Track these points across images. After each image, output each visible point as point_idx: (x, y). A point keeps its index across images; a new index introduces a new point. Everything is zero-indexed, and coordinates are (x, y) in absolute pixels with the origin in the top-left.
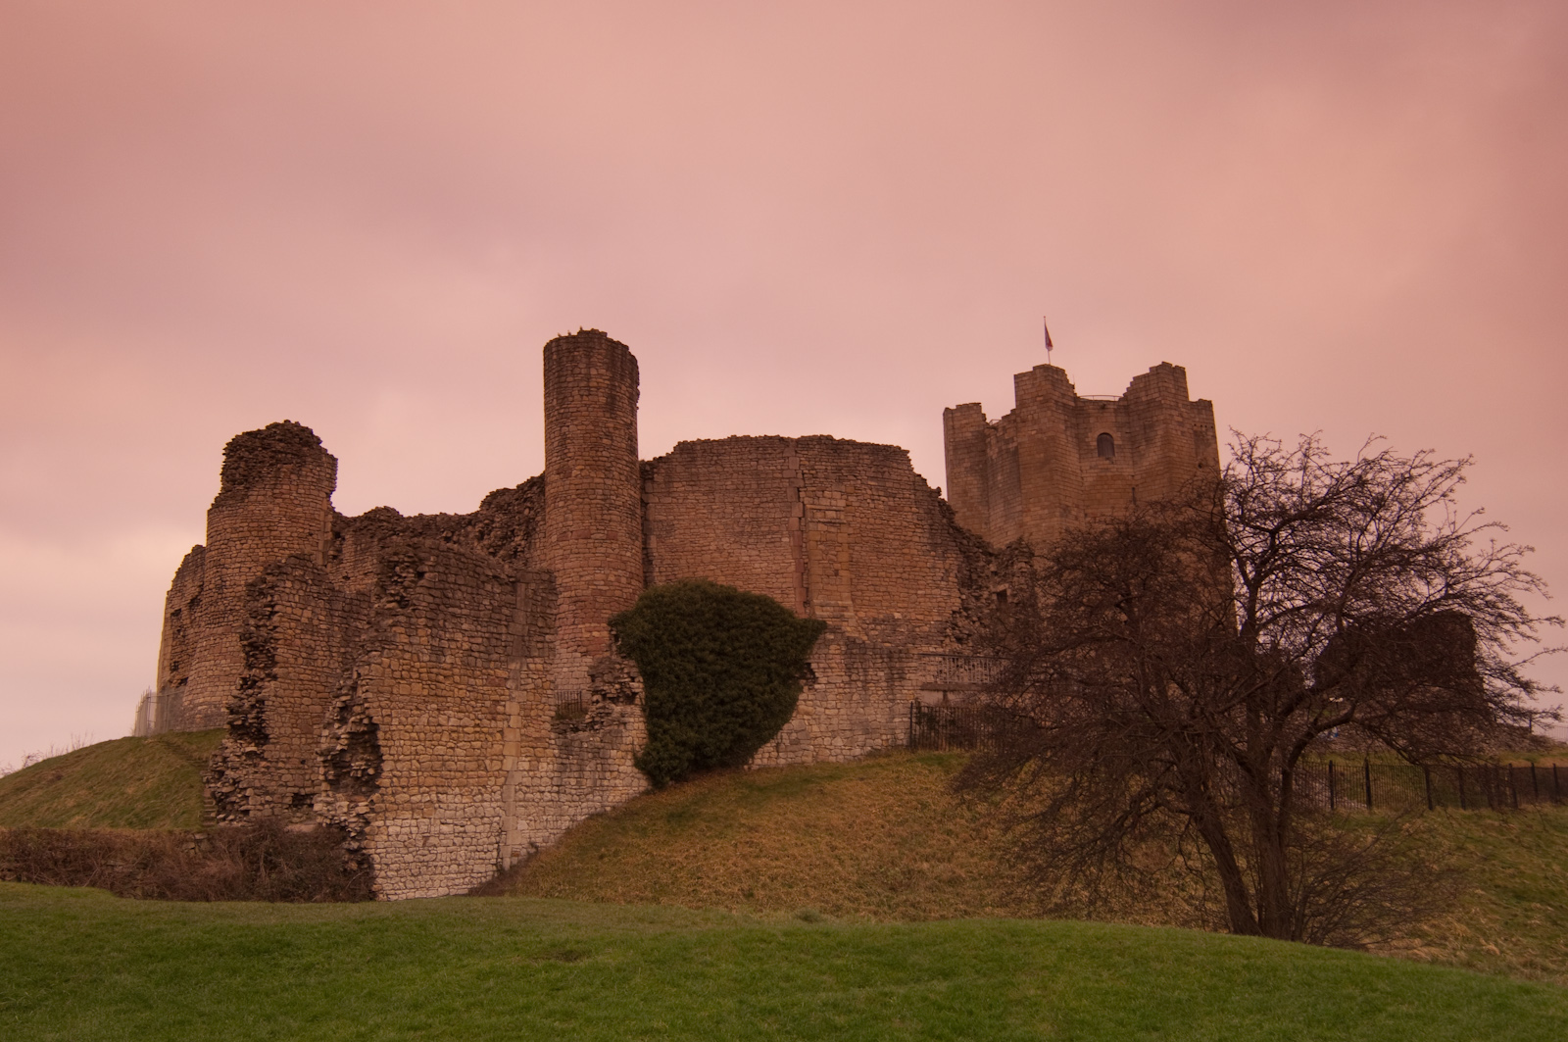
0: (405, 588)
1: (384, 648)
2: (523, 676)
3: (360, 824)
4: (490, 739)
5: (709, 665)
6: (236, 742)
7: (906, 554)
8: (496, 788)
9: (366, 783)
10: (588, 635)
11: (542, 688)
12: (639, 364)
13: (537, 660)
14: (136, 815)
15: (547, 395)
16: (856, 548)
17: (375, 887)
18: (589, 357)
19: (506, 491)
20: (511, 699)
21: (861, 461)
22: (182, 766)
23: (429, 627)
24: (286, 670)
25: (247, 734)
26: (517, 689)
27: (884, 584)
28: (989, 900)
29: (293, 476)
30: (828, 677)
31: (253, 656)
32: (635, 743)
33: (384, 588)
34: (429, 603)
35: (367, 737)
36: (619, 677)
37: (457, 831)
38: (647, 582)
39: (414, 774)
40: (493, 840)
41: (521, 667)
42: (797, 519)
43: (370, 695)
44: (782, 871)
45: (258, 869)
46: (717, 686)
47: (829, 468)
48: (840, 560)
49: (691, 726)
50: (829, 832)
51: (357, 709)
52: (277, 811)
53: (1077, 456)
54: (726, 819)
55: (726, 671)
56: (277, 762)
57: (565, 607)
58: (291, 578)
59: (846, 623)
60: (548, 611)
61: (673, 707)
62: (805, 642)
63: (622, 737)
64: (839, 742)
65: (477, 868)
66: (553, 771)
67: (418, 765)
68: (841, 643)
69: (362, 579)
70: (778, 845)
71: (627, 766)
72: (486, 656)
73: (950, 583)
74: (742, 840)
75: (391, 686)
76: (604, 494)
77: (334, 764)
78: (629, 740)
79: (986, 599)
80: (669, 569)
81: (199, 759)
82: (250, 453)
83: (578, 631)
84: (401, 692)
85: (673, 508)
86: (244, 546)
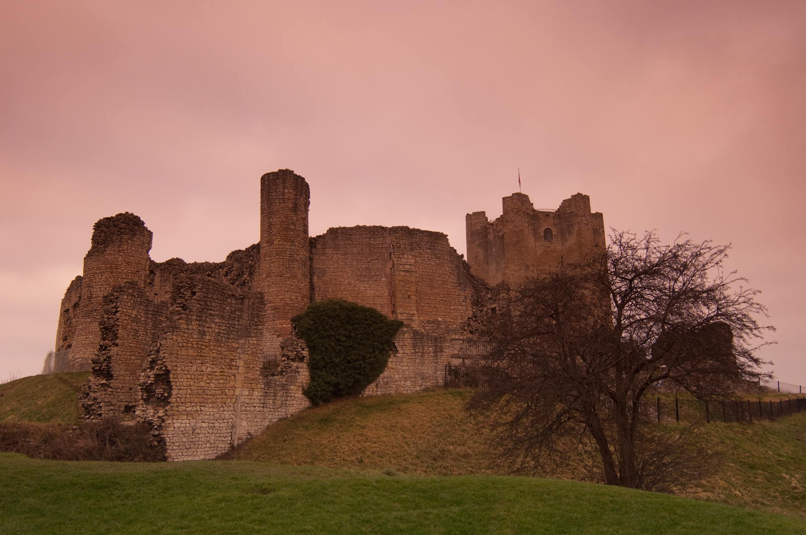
0: (186, 300)
1: (174, 331)
2: (246, 347)
3: (160, 422)
4: (228, 379)
5: (343, 342)
6: (96, 378)
7: (445, 288)
8: (231, 404)
9: (163, 400)
10: (281, 326)
11: (256, 353)
12: (310, 188)
13: (253, 338)
15: (262, 202)
17: (167, 455)
18: (284, 183)
19: (240, 251)
20: (240, 358)
21: (423, 240)
22: (67, 390)
23: (198, 321)
24: (123, 341)
25: (102, 374)
26: (243, 353)
27: (433, 303)
28: (483, 465)
29: (129, 241)
30: (403, 350)
31: (106, 334)
32: (304, 382)
33: (175, 300)
34: (198, 308)
35: (164, 377)
36: (295, 348)
37: (210, 426)
38: (311, 299)
39: (188, 396)
40: (229, 431)
41: (245, 342)
42: (390, 269)
43: (166, 355)
44: (378, 449)
45: (105, 444)
46: (346, 353)
47: (407, 243)
48: (411, 290)
49: (332, 374)
50: (402, 430)
51: (159, 362)
52: (116, 414)
53: (534, 239)
54: (350, 422)
55: (351, 346)
56: (117, 389)
57: (269, 312)
58: (126, 293)
59: (413, 323)
60: (260, 313)
61: (324, 364)
62: (392, 332)
63: (297, 379)
64: (408, 383)
65: (220, 445)
66: (261, 396)
67: (191, 392)
68: (411, 333)
69: (164, 295)
70: (376, 436)
71: (299, 394)
72: (227, 336)
73: (467, 303)
74: (358, 433)
75: (177, 351)
76: (290, 254)
77: (146, 390)
78: (300, 381)
79: (485, 312)
80: (323, 293)
81: (77, 387)
82: (107, 229)
83: (275, 324)
84: (183, 354)
85: (326, 262)
86: (103, 277)
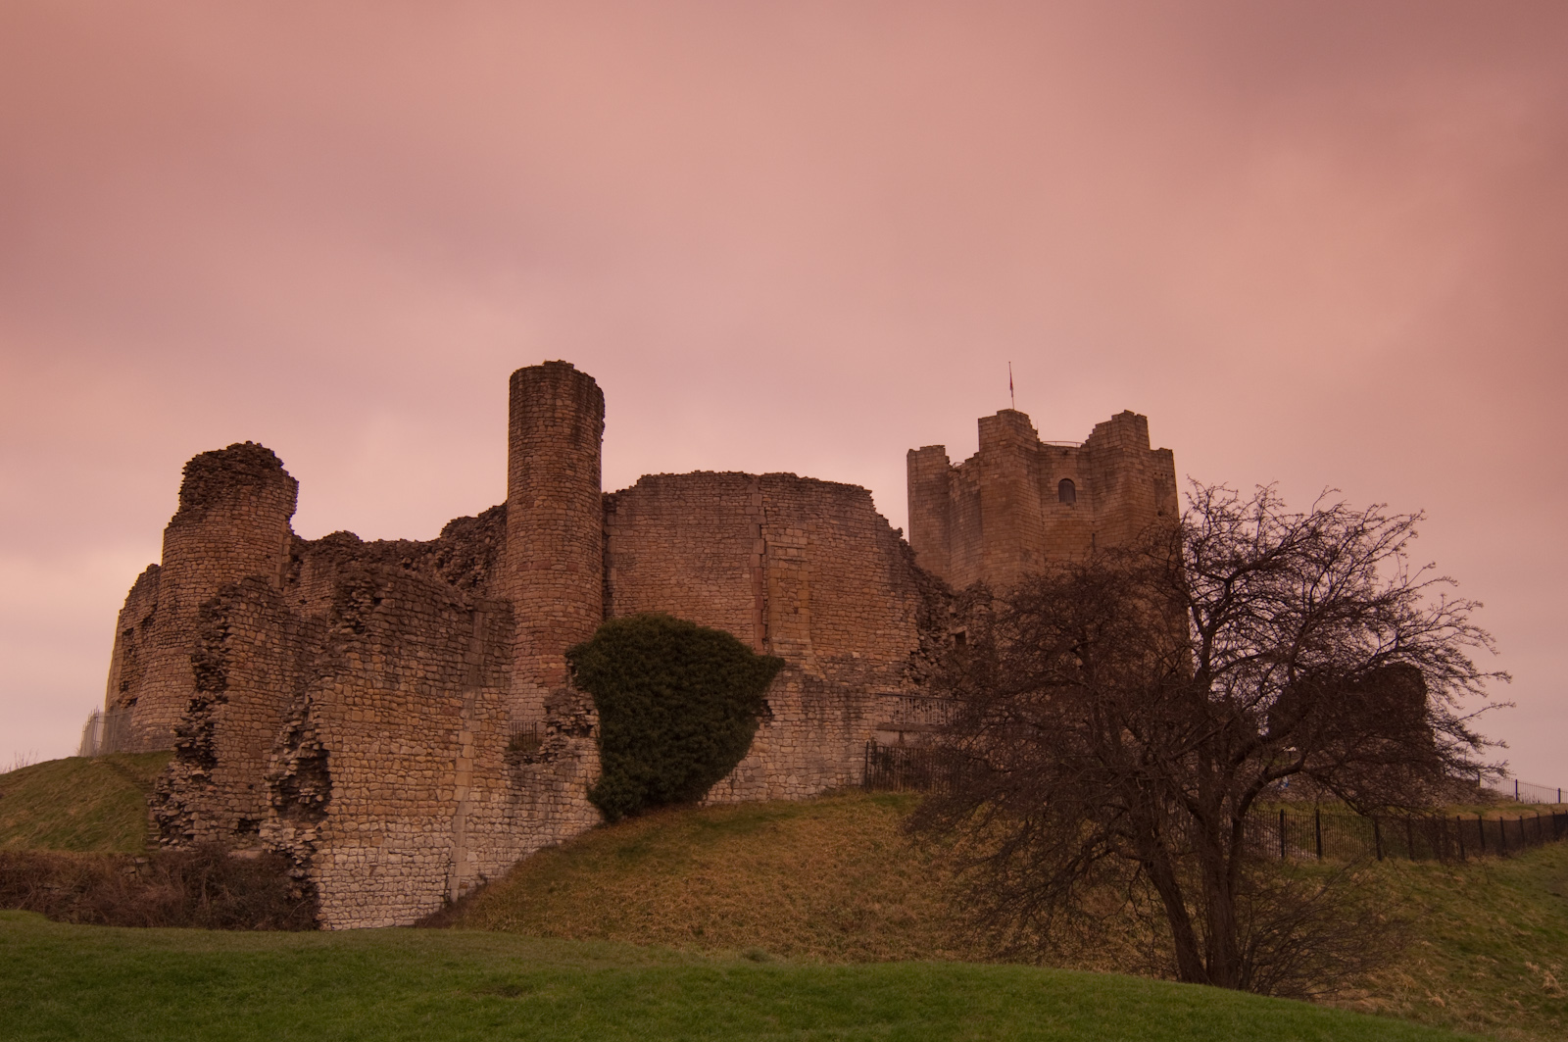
0: (361, 614)
1: (337, 674)
2: (477, 706)
3: (306, 852)
4: (442, 768)
5: (666, 699)
6: (183, 764)
7: (867, 594)
8: (446, 818)
9: (314, 810)
10: (545, 666)
11: (497, 718)
12: (605, 397)
13: (492, 690)
14: (78, 837)
15: (511, 424)
16: (817, 586)
17: (319, 917)
18: (555, 388)
19: (467, 518)
20: (465, 728)
22: (127, 788)
23: (384, 654)
24: (237, 693)
25: (195, 757)
26: (471, 718)
27: (843, 622)
28: (939, 942)
29: (253, 498)
30: (784, 714)
31: (204, 678)
32: (589, 776)
33: (339, 613)
34: (385, 630)
35: (316, 763)
36: (575, 710)
37: (405, 861)
38: (606, 614)
39: (364, 802)
40: (442, 870)
41: (476, 696)
42: (759, 556)
43: (321, 721)
44: (733, 909)
45: (200, 895)
46: (673, 720)
47: (792, 506)
48: (800, 598)
49: (645, 760)
50: (781, 870)
51: (308, 734)
52: (222, 836)
53: (1039, 500)
54: (678, 855)
55: (682, 706)
56: (224, 786)
57: (522, 637)
58: (245, 600)
59: (804, 661)
60: (505, 641)
61: (628, 741)
62: (763, 679)
63: (575, 769)
64: (793, 780)
65: (424, 899)
66: (505, 803)
67: (368, 793)
68: (799, 681)
70: (729, 883)
71: (580, 799)
72: (441, 685)
73: (909, 624)
74: (694, 877)
75: (343, 713)
76: (565, 526)
77: (282, 789)
78: (582, 773)
79: (944, 641)
80: (629, 602)
81: (145, 781)
82: (210, 473)
83: (535, 661)
84: (353, 719)
85: (634, 542)
86: (200, 566)
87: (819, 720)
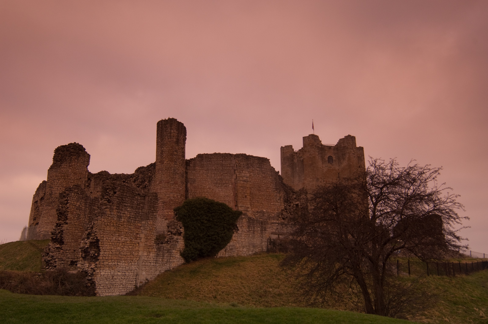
0: (110, 197)
1: (102, 215)
2: (146, 226)
3: (92, 271)
4: (135, 245)
5: (205, 224)
6: (53, 243)
7: (268, 191)
8: (136, 261)
9: (95, 258)
11: (152, 230)
12: (187, 129)
13: (151, 221)
14: (20, 266)
15: (157, 138)
17: (96, 292)
18: (171, 126)
19: (143, 167)
20: (142, 233)
21: (255, 162)
22: (35, 251)
23: (117, 209)
24: (71, 221)
25: (57, 241)
26: (144, 230)
27: (260, 200)
28: (291, 301)
29: (76, 160)
30: (242, 229)
31: (60, 216)
32: (181, 248)
33: (103, 196)
34: (117, 202)
35: (95, 243)
36: (177, 227)
37: (123, 274)
38: (186, 197)
39: (110, 256)
40: (134, 277)
41: (146, 223)
42: (234, 179)
43: (97, 230)
44: (226, 290)
45: (58, 285)
46: (207, 231)
47: (245, 164)
48: (247, 193)
49: (198, 243)
50: (241, 278)
51: (93, 234)
52: (65, 266)
53: (322, 163)
54: (209, 273)
55: (210, 226)
56: (66, 251)
57: (160, 204)
58: (74, 192)
59: (248, 212)
60: (155, 205)
61: (193, 237)
62: (235, 218)
63: (177, 246)
64: (245, 250)
65: (129, 286)
66: (155, 256)
67: (112, 253)
68: (247, 218)
70: (224, 282)
71: (178, 255)
72: (135, 219)
73: (281, 201)
74: (214, 280)
75: (104, 228)
76: (174, 169)
77: (84, 252)
78: (179, 247)
79: (292, 206)
80: (194, 194)
81: (41, 249)
82: (63, 152)
83: (164, 212)
84: (107, 230)
85: (195, 175)
86: (59, 181)
87: (253, 231)
